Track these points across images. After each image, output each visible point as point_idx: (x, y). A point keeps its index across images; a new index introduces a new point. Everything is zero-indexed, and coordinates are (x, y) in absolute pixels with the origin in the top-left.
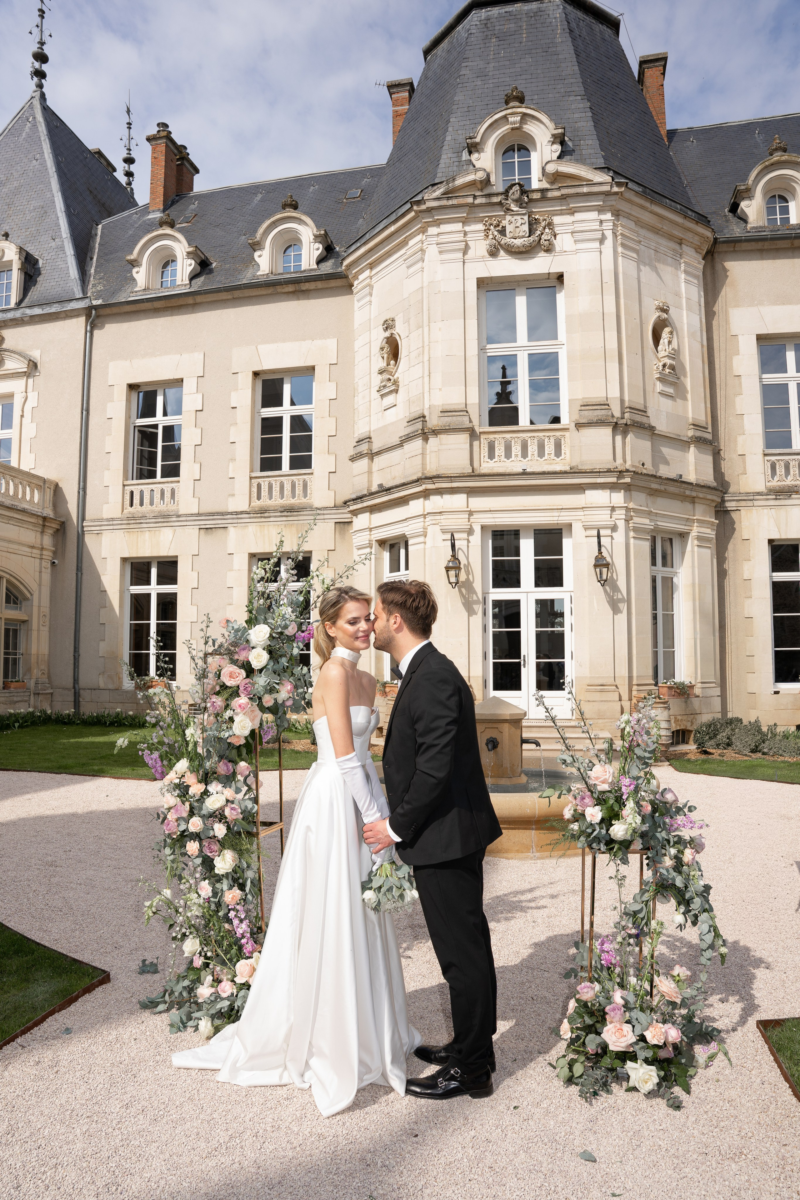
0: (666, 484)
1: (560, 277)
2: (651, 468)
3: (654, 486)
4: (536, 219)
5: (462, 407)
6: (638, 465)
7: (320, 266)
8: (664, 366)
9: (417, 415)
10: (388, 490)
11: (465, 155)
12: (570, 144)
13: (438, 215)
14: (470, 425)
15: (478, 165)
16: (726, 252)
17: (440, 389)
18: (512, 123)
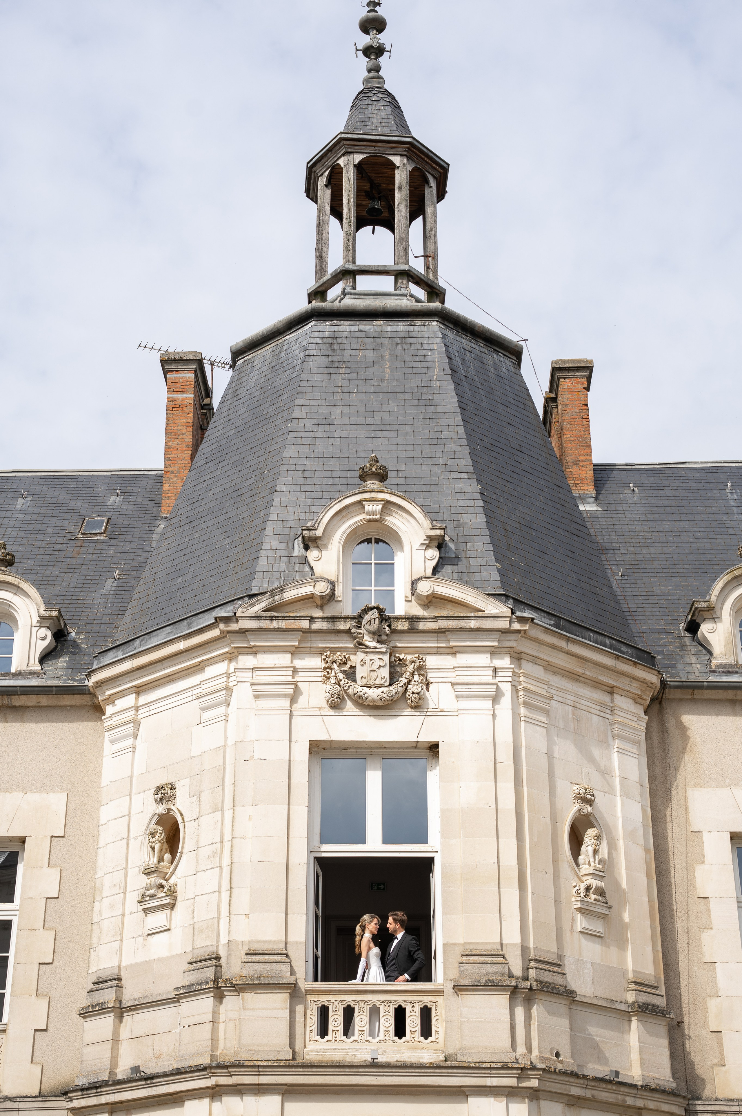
0: (594, 1088)
1: (434, 748)
2: (570, 1060)
3: (575, 1091)
4: (400, 660)
5: (279, 947)
6: (549, 1056)
7: (45, 666)
8: (588, 889)
9: (206, 953)
10: (150, 1079)
11: (298, 549)
12: (451, 545)
13: (255, 640)
14: (291, 980)
15: (319, 569)
16: (680, 700)
17: (247, 916)
18: (369, 514)
